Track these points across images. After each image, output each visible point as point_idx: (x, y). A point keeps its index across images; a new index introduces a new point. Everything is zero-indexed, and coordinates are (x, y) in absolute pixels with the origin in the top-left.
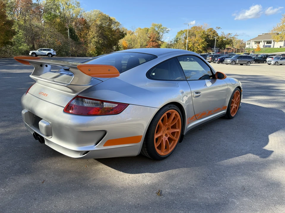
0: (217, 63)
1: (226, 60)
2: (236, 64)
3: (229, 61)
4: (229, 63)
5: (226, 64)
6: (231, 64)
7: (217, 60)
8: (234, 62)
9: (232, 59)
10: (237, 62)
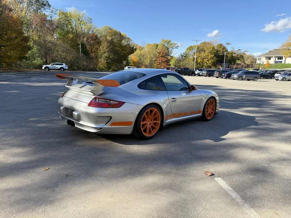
0: (225, 78)
1: (233, 75)
2: (242, 79)
3: (236, 76)
4: (236, 78)
5: (233, 79)
6: (238, 79)
7: (224, 75)
8: (240, 78)
9: (239, 75)
10: (244, 77)
